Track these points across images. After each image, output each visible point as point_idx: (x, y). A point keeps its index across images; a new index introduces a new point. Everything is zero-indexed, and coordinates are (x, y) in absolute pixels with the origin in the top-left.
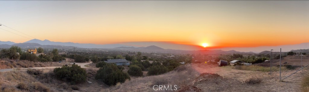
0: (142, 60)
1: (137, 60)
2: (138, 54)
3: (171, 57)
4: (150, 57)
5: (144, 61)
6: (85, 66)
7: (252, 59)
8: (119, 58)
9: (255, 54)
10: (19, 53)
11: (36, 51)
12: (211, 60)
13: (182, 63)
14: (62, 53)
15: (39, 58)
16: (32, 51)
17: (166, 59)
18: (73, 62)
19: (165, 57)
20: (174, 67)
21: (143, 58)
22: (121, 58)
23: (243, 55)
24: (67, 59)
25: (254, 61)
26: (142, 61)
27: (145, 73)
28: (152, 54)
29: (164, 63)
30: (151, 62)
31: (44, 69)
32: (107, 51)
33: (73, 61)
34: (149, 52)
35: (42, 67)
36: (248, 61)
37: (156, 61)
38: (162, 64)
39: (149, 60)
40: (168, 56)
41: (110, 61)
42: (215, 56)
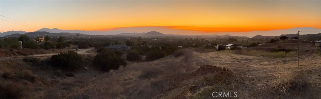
0: (142, 44)
1: (137, 45)
2: (139, 39)
3: (170, 41)
4: (150, 42)
5: (143, 46)
6: (87, 52)
7: (246, 43)
8: (120, 44)
9: (248, 38)
10: (21, 42)
11: (44, 38)
12: (208, 44)
13: (180, 47)
14: (69, 40)
15: (43, 45)
16: (40, 39)
17: (165, 43)
18: (75, 48)
19: (165, 42)
20: (173, 52)
21: (142, 43)
22: (122, 44)
23: (237, 39)
24: (72, 46)
25: (248, 44)
26: (142, 46)
27: (144, 57)
28: (152, 38)
29: (162, 48)
30: (150, 47)
31: (43, 56)
32: (111, 37)
33: (77, 47)
34: (149, 37)
35: (43, 54)
36: (242, 45)
37: (155, 46)
38: (161, 48)
39: (149, 45)
40: (167, 41)
41: (111, 47)
42: (211, 40)
